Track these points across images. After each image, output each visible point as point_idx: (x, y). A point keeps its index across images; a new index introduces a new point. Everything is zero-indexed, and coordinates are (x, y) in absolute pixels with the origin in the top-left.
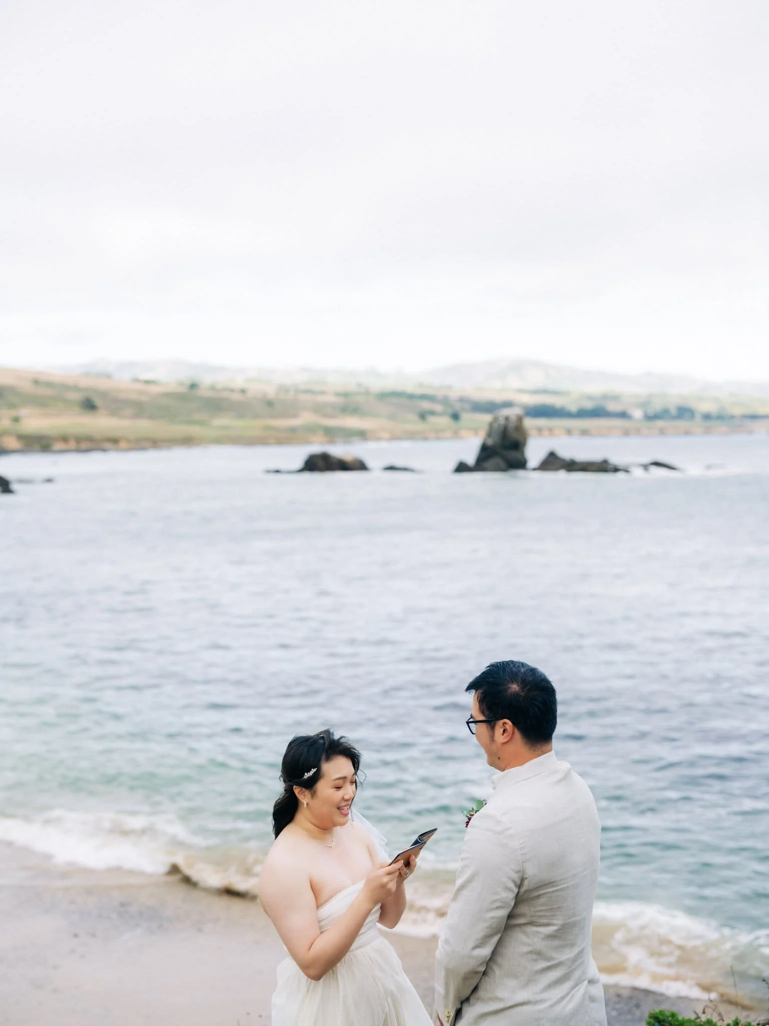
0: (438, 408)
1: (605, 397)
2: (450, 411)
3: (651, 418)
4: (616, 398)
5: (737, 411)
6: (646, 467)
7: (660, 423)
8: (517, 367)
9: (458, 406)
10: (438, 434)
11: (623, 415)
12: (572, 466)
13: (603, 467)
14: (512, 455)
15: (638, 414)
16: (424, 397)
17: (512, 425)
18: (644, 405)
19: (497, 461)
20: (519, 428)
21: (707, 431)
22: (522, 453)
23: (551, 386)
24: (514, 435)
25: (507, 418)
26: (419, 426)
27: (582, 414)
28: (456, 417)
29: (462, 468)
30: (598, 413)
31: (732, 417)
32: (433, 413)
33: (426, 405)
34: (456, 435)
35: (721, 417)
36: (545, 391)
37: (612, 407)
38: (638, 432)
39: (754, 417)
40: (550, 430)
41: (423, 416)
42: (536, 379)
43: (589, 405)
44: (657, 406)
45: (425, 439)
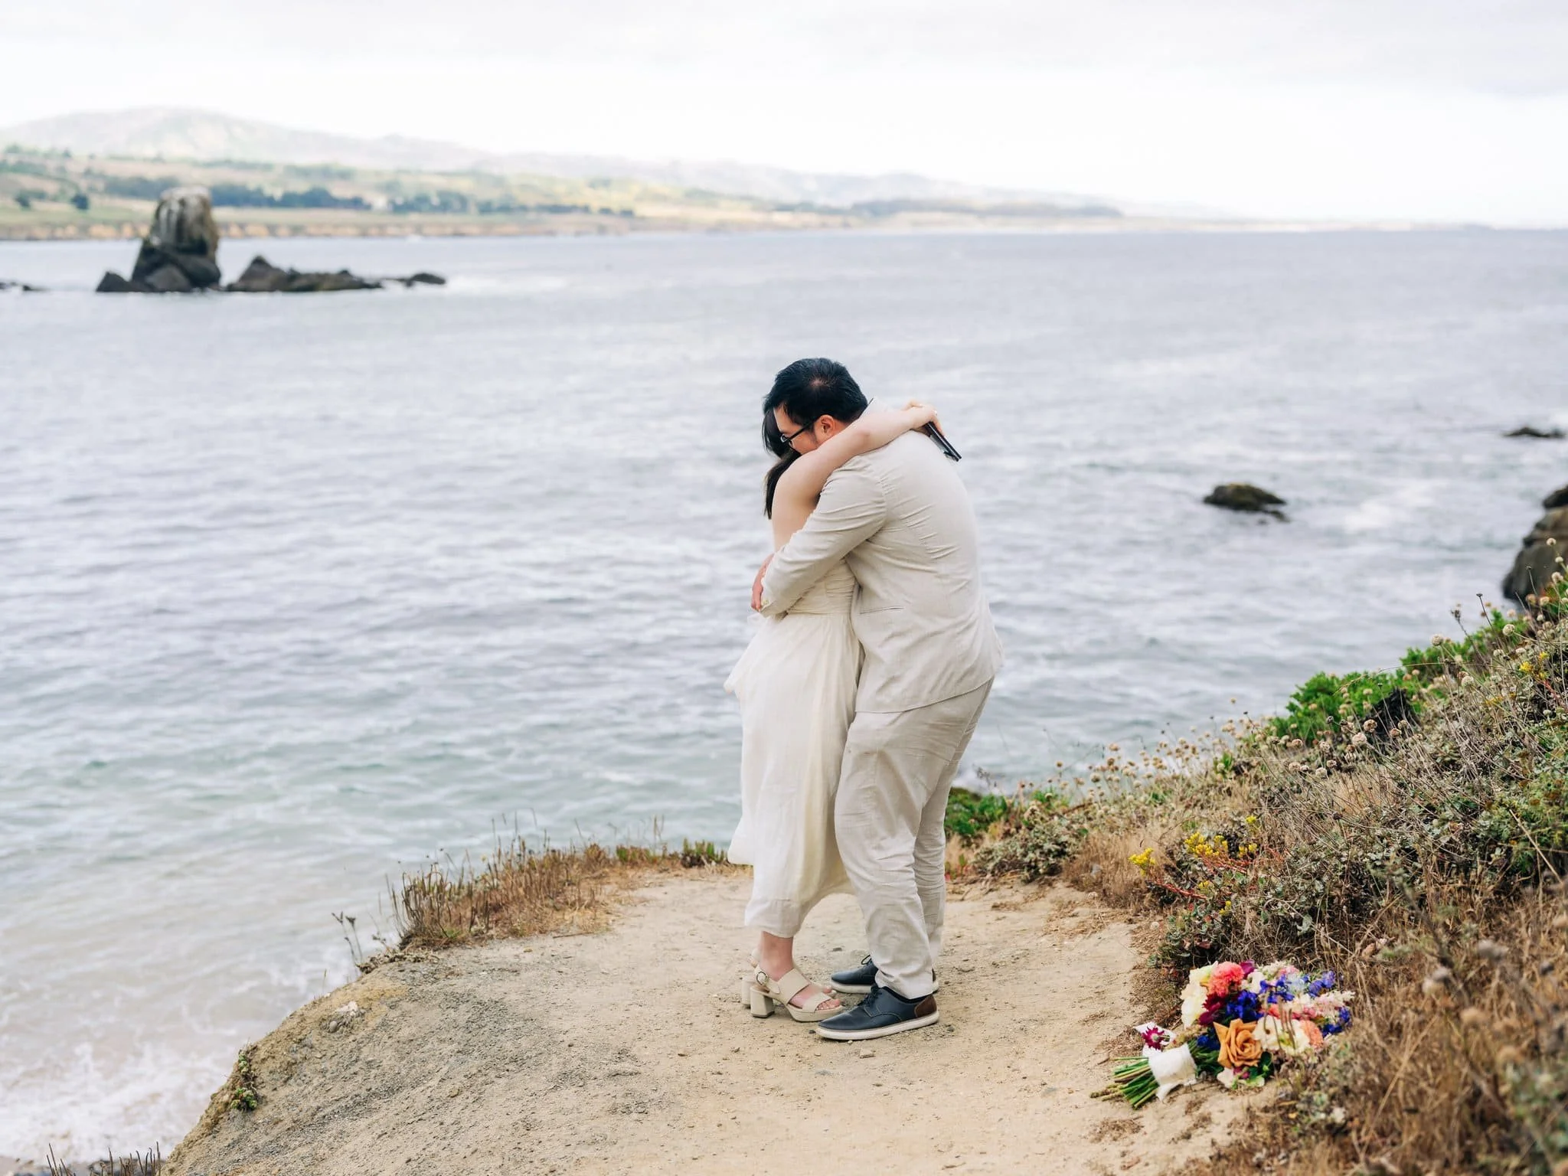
0: (51, 188)
1: (326, 172)
2: (72, 193)
3: (398, 209)
4: (345, 175)
5: (531, 200)
6: (409, 282)
7: (414, 217)
8: (180, 122)
9: (84, 185)
10: (53, 233)
11: (356, 204)
12: (293, 283)
13: (344, 282)
14: (195, 262)
15: (380, 201)
16: (20, 168)
17: (191, 214)
18: (389, 187)
19: (170, 272)
20: (203, 219)
21: (487, 231)
22: (213, 261)
23: (238, 155)
24: (197, 231)
25: (183, 203)
26: (21, 217)
27: (289, 201)
28: (81, 202)
29: (111, 284)
30: (316, 200)
31: (524, 209)
32: (41, 196)
33: (28, 182)
34: (84, 232)
35: (505, 209)
36: (228, 163)
37: (339, 190)
38: (382, 232)
39: (557, 209)
40: (242, 226)
41: (23, 201)
42: (211, 144)
43: (301, 187)
44: (409, 188)
45: (31, 239)
